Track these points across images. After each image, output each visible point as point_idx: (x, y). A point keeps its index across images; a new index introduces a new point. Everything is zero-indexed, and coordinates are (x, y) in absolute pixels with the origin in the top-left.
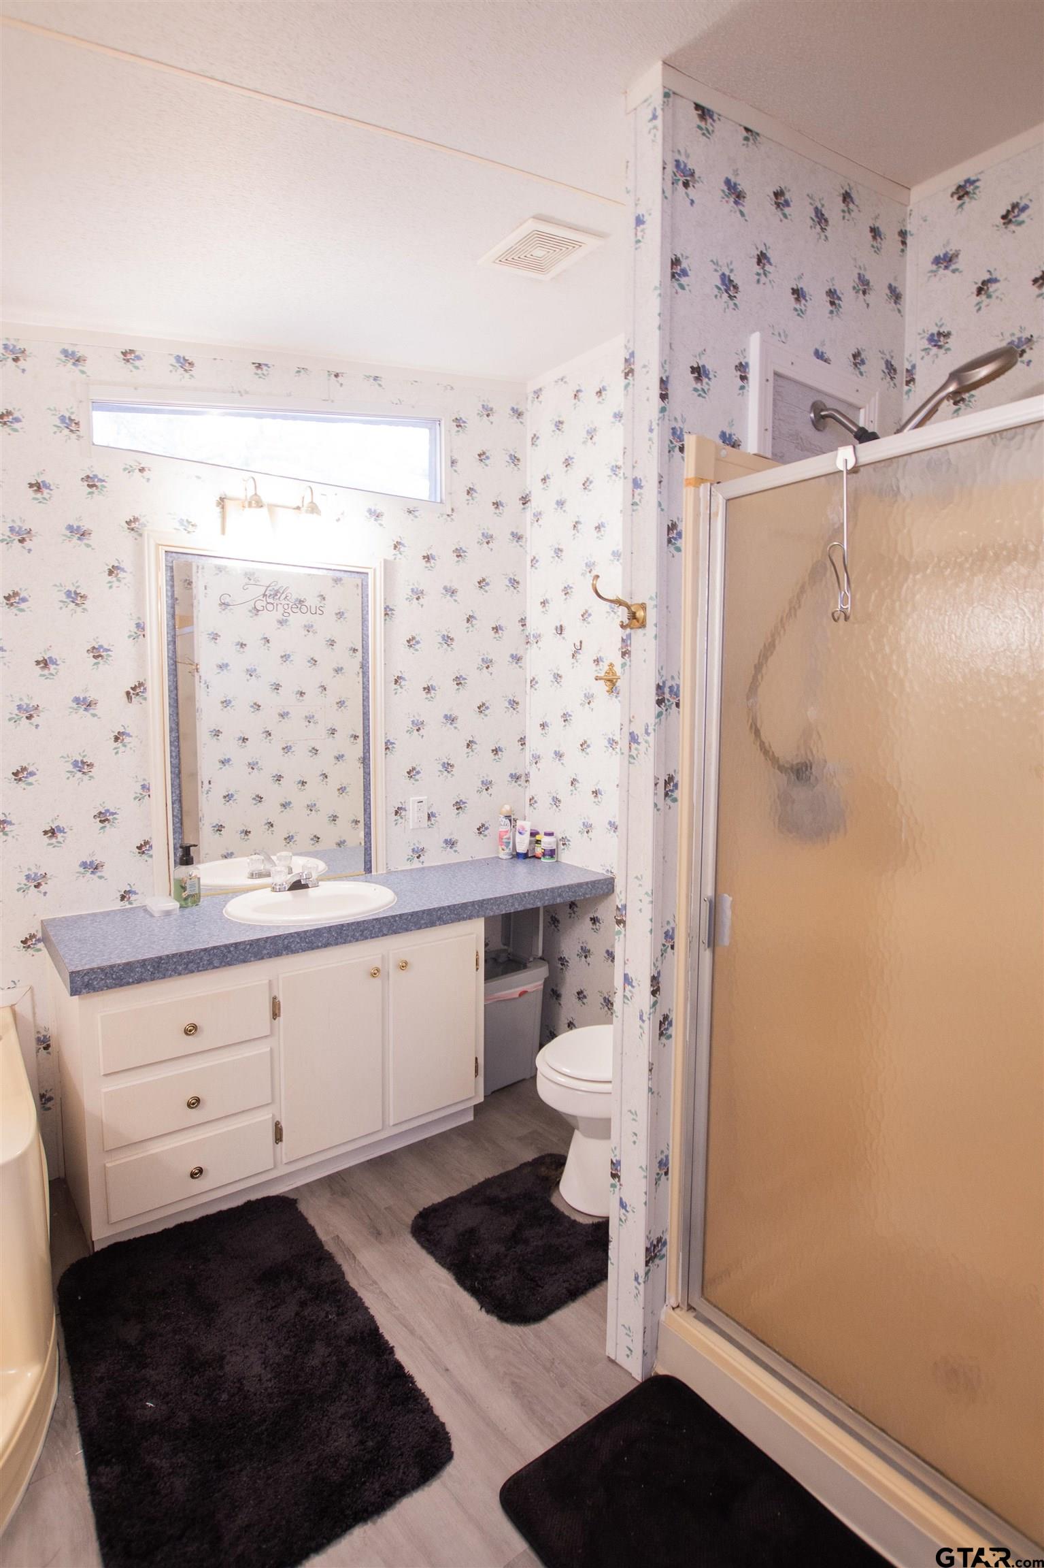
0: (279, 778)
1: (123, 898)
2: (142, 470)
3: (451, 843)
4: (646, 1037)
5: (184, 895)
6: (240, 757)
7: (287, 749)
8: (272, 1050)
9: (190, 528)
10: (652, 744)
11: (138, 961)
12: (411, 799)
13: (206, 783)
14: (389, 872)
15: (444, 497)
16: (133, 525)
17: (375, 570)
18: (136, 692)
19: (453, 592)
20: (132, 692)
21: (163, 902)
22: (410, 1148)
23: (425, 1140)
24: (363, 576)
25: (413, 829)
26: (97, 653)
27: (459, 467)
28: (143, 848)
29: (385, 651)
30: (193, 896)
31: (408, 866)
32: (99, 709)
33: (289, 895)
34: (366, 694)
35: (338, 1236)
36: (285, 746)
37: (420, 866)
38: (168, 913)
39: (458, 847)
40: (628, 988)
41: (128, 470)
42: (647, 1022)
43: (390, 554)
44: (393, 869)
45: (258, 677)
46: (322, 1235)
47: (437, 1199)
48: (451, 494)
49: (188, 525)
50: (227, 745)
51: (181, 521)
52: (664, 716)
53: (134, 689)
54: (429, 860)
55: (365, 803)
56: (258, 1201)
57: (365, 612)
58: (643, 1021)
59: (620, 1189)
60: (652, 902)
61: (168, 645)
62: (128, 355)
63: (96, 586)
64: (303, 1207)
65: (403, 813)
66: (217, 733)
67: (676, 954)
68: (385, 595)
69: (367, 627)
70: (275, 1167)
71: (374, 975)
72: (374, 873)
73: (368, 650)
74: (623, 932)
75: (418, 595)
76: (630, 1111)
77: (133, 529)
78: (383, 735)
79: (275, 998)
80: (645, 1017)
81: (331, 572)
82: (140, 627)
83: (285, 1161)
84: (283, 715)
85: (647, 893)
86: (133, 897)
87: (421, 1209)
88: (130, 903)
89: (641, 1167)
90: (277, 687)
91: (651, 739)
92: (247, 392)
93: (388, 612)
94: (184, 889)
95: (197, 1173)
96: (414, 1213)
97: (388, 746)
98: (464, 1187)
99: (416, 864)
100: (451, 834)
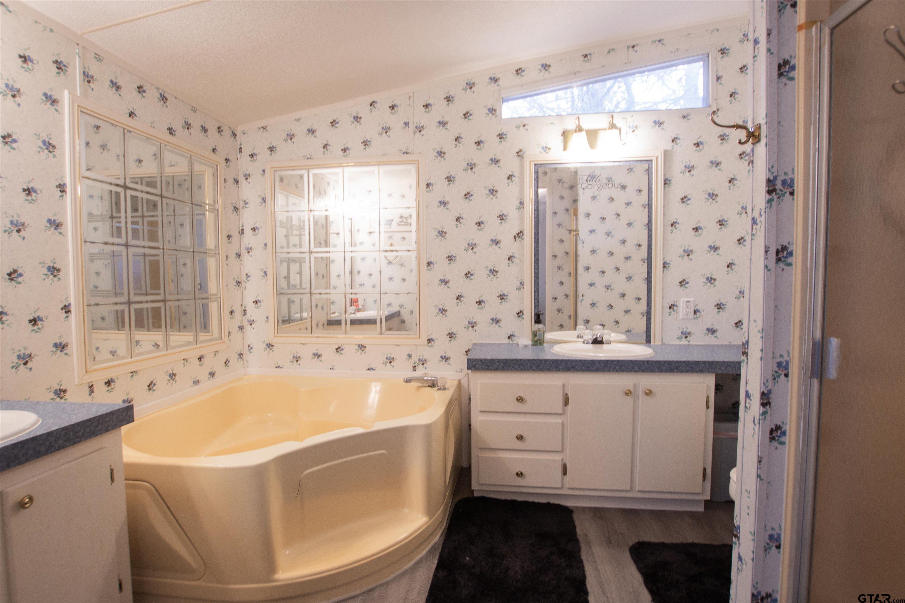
0: (623, 295)
1: (509, 338)
2: (524, 126)
3: (712, 331)
4: (756, 436)
5: (536, 339)
6: (601, 282)
7: (629, 278)
8: (563, 423)
9: (547, 150)
10: (763, 223)
11: (497, 359)
12: (682, 300)
13: (581, 296)
14: (663, 344)
15: (711, 103)
16: (519, 154)
17: (657, 157)
18: (519, 235)
19: (718, 164)
20: (517, 236)
21: (525, 340)
22: (652, 512)
23: (664, 511)
24: (649, 162)
25: (682, 319)
26: (502, 217)
27: (723, 81)
28: (520, 314)
29: (664, 206)
30: (540, 340)
31: (678, 342)
32: (502, 245)
33: (591, 346)
34: (650, 233)
35: (587, 535)
36: (628, 276)
37: (687, 343)
38: (526, 346)
39: (718, 334)
40: (748, 401)
41: (518, 127)
42: (757, 425)
43: (669, 146)
44: (666, 343)
45: (612, 236)
46: (579, 531)
47: (654, 539)
48: (716, 99)
49: (546, 149)
50: (593, 276)
51: (543, 148)
52: (775, 202)
53: (518, 234)
54: (693, 340)
55: (648, 300)
56: (553, 505)
57: (650, 184)
58: (755, 425)
59: (739, 547)
60: (762, 337)
61: (535, 211)
62: (519, 71)
63: (502, 185)
64: (575, 516)
65: (675, 308)
66: (588, 268)
67: (790, 380)
68: (664, 171)
69: (652, 192)
70: (562, 488)
71: (626, 394)
72: (652, 343)
73: (652, 207)
74: (746, 361)
75: (690, 169)
76: (747, 491)
77: (519, 156)
78: (662, 258)
79: (566, 394)
80: (756, 422)
81: (627, 162)
82: (522, 203)
83: (568, 486)
84: (627, 258)
85: (759, 331)
86: (514, 338)
87: (641, 540)
88: (512, 341)
89: (751, 532)
90: (624, 242)
91: (763, 219)
92: (578, 72)
93: (667, 182)
94: (536, 336)
95: (520, 474)
96: (635, 540)
97: (665, 266)
98: (676, 541)
99: (684, 342)
100: (713, 324)
